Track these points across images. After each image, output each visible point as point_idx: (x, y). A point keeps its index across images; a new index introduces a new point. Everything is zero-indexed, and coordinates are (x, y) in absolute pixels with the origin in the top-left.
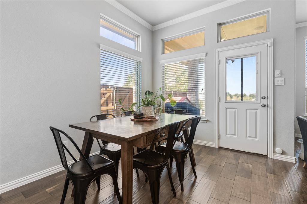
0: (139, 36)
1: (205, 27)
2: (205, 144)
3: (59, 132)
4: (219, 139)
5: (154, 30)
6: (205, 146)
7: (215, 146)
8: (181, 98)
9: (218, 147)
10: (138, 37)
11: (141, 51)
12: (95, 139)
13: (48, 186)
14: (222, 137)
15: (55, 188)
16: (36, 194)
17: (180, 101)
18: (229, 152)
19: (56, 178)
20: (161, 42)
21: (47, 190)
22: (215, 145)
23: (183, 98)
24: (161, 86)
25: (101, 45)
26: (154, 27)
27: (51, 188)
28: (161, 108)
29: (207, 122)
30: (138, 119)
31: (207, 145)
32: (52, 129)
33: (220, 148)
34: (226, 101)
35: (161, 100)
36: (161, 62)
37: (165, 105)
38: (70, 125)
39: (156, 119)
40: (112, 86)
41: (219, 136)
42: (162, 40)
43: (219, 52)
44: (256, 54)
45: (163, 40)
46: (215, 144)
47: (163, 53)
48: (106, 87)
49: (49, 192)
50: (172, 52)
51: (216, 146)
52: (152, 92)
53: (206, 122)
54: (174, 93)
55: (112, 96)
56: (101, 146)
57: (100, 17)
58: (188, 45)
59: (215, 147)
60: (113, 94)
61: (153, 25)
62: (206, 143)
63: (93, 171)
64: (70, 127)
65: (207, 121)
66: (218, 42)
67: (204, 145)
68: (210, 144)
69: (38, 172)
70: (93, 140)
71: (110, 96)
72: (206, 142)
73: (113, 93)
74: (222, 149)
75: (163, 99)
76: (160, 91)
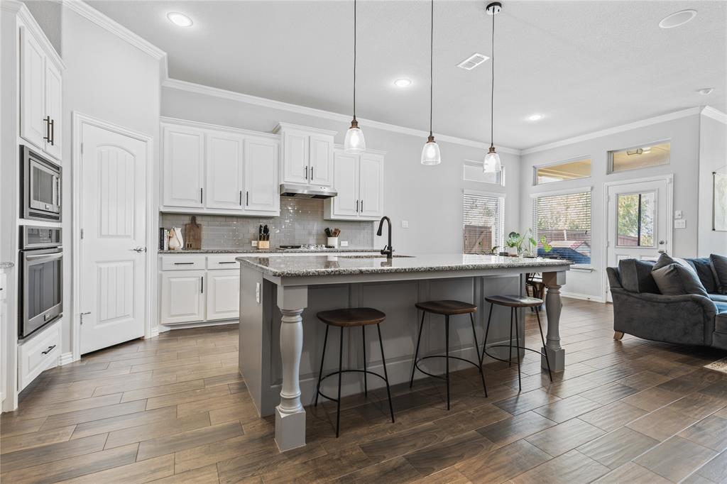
0: (503, 167)
2: (589, 299)
5: (522, 155)
6: (589, 301)
8: (572, 242)
11: (504, 185)
20: (532, 170)
23: (578, 242)
24: (532, 227)
26: (523, 152)
31: (591, 300)
33: (608, 303)
34: (617, 245)
35: (531, 244)
36: (533, 195)
37: (537, 251)
42: (534, 167)
43: (608, 186)
44: (654, 190)
47: (535, 184)
51: (602, 301)
52: (518, 234)
53: (590, 271)
61: (522, 149)
62: (589, 297)
65: (592, 270)
66: (608, 174)
67: (586, 299)
68: (593, 298)
75: (534, 243)
76: (529, 232)
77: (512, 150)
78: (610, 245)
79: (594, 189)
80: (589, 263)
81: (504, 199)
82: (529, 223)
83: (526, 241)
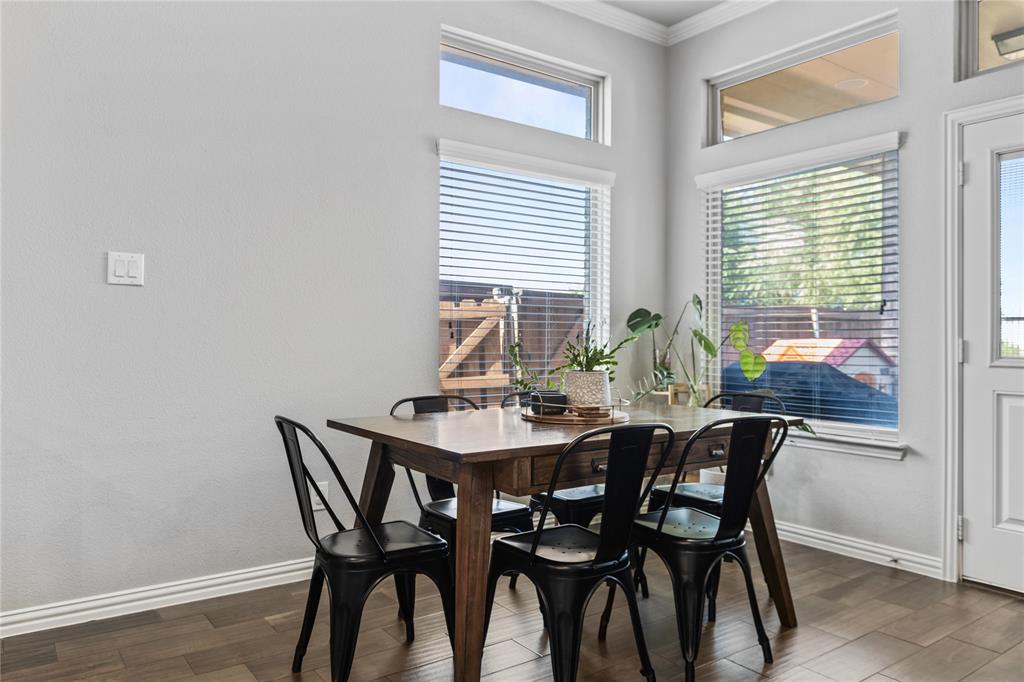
0: (603, 78)
1: (896, 10)
2: (896, 561)
3: (297, 429)
4: (961, 541)
5: (673, 41)
6: (895, 571)
7: (941, 571)
8: (837, 342)
9: (955, 581)
10: (598, 83)
11: (608, 142)
12: (400, 470)
13: (269, 611)
14: (975, 533)
15: (289, 616)
16: (239, 622)
17: (785, 359)
18: (1004, 602)
19: (293, 594)
20: (702, 92)
21: (267, 618)
22: (940, 567)
23: (848, 343)
24: (704, 290)
25: (442, 142)
26: (672, 28)
27: (278, 616)
28: (696, 388)
29: (904, 456)
30: (541, 416)
31: (902, 566)
32: (281, 423)
33: (965, 585)
34: (1000, 357)
35: (701, 352)
36: (703, 181)
37: (719, 374)
38: (328, 421)
39: (611, 417)
40: (507, 291)
41: (963, 525)
42: (708, 81)
43: (961, 126)
45: (712, 83)
46: (940, 565)
47: (712, 140)
48: (480, 293)
49: (272, 623)
50: (783, 125)
51: (945, 575)
52: (658, 317)
53: (898, 456)
54: (820, 318)
55: (502, 332)
56: (423, 504)
57: (443, 36)
58: (867, 82)
59: (941, 578)
60: (508, 325)
61: (668, 21)
62: (896, 555)
63: (382, 555)
64: (328, 426)
65: (905, 452)
66: (959, 78)
67: (885, 562)
68: (915, 562)
69: (244, 567)
70: (393, 474)
71: (494, 332)
72: (897, 552)
73: (508, 317)
74: (972, 588)
75: (709, 348)
76: (692, 309)
77: (626, 14)
78: (973, 354)
79: (910, 142)
80: (894, 425)
81: (608, 193)
82: (695, 278)
83: (683, 342)
